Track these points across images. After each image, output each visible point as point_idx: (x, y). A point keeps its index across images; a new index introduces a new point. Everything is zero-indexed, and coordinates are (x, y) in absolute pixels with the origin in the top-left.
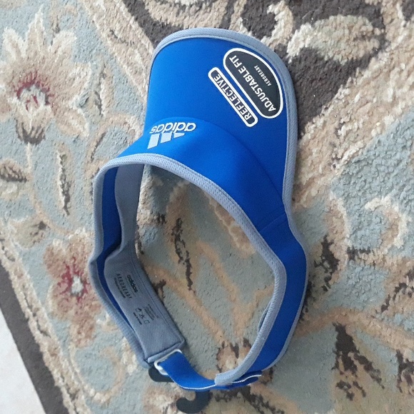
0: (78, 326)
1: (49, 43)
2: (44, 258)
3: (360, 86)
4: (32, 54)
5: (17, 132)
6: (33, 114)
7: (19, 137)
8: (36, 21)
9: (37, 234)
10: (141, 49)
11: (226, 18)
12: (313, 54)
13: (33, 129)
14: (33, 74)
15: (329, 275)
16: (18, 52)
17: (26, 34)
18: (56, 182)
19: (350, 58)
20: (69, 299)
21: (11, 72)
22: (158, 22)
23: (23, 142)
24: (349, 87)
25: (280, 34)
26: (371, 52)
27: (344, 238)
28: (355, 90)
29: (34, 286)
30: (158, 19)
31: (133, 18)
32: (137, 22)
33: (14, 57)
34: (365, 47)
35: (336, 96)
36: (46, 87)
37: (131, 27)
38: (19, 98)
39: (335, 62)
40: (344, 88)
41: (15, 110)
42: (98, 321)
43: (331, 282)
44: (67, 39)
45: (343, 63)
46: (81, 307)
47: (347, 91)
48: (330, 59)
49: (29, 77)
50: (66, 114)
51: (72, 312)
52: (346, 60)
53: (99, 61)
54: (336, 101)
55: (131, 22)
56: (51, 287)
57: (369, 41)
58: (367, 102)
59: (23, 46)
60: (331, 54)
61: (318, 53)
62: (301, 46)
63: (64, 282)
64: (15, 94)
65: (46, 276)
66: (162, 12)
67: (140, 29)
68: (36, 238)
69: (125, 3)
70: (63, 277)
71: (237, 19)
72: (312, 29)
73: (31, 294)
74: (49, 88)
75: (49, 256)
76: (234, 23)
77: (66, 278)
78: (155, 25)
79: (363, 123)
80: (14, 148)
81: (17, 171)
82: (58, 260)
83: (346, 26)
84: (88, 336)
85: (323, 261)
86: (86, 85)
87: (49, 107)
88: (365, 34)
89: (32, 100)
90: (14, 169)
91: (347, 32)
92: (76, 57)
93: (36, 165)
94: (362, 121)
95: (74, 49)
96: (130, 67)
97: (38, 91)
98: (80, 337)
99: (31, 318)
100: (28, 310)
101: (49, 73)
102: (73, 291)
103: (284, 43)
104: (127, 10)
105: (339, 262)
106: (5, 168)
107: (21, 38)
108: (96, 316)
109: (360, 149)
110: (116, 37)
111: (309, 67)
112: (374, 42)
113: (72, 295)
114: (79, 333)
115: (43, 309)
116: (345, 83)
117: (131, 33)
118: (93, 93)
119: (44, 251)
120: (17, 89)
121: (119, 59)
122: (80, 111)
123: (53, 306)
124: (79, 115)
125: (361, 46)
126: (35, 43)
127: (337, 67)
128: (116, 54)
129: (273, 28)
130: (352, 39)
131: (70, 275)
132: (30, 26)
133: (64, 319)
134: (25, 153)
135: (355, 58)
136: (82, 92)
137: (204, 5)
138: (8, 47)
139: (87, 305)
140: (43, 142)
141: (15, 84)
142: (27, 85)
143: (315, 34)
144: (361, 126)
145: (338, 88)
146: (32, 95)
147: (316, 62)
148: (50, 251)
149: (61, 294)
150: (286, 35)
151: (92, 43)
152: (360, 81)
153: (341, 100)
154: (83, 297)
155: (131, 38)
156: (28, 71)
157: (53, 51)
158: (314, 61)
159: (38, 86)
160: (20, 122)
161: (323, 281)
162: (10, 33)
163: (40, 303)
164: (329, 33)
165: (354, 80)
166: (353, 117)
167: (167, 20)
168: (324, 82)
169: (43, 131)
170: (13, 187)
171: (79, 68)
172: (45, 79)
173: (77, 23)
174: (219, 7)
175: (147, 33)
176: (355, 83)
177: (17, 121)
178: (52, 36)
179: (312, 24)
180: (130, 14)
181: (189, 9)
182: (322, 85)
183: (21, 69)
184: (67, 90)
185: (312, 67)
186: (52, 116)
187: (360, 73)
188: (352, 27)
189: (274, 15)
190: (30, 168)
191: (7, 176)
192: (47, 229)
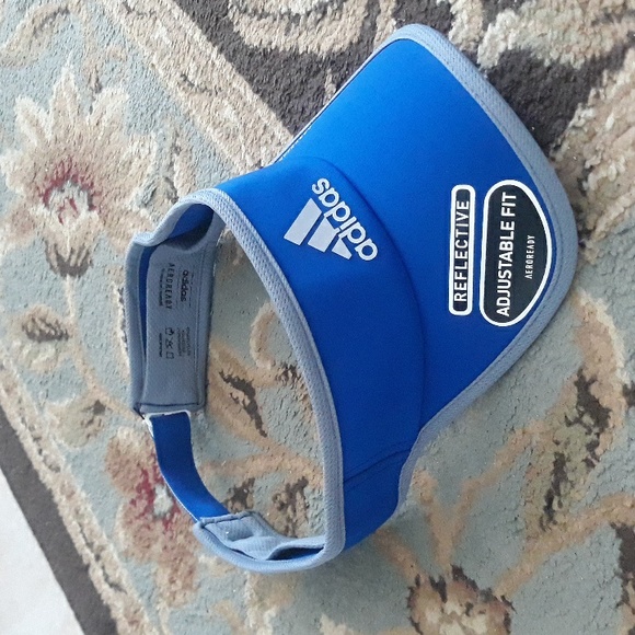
0: (169, 571)
1: (86, 110)
2: (106, 460)
3: (612, 100)
4: (62, 132)
5: (48, 260)
6: (70, 227)
7: (52, 267)
8: (63, 79)
9: (91, 422)
10: (233, 97)
11: (368, 24)
12: (524, 59)
13: (72, 251)
14: (66, 164)
15: (595, 437)
16: (41, 133)
17: (51, 101)
18: (115, 333)
19: (589, 56)
20: (152, 525)
21: (31, 166)
22: (257, 49)
23: (59, 276)
24: (593, 106)
25: (462, 35)
26: (626, 41)
27: (614, 370)
28: (604, 109)
29: (93, 510)
30: (256, 44)
31: (216, 49)
32: (223, 55)
33: (34, 141)
34: (614, 33)
35: (571, 123)
36: (88, 182)
37: (213, 64)
38: (47, 205)
39: (563, 66)
40: (584, 108)
41: (42, 225)
42: (202, 558)
43: (598, 451)
44: (114, 100)
45: (578, 66)
46: (171, 538)
47: (590, 113)
48: (554, 63)
49: (60, 169)
50: (122, 220)
51: (157, 548)
52: (582, 61)
53: (167, 128)
54: (573, 133)
55: (214, 56)
56: (120, 508)
57: (620, 21)
58: (629, 127)
59: (47, 120)
60: (554, 55)
61: (532, 55)
62: (501, 48)
63: (140, 497)
64: (41, 199)
65: (112, 492)
66: (261, 32)
67: (229, 65)
68: (90, 429)
69: (201, 28)
70: (139, 489)
71: (387, 22)
72: (517, 18)
73: (89, 523)
74: (92, 184)
75: (113, 457)
76: (383, 30)
77: (143, 491)
78: (251, 55)
79: (626, 164)
80: (46, 287)
81: (53, 323)
82: (128, 461)
83: (575, 3)
84: (186, 586)
85: (582, 415)
86: (150, 170)
87: (95, 213)
88: (610, 10)
89: (68, 206)
90: (48, 320)
91: (578, 12)
92: (130, 126)
93: (81, 310)
94: (623, 160)
95: (127, 114)
96: (218, 130)
97: (76, 190)
98: (173, 588)
99: (93, 562)
100: (87, 551)
101: (89, 158)
102: (157, 511)
103: (471, 50)
104: (205, 37)
105: (611, 414)
106: (33, 320)
107: (42, 110)
108: (197, 551)
109: (625, 208)
110: (192, 85)
111: (519, 83)
112: (628, 23)
113: (155, 518)
114: (172, 581)
115: (111, 547)
116: (585, 100)
117: (215, 74)
118: (163, 180)
119: (103, 448)
120: (43, 190)
121: (198, 119)
122: (144, 212)
123: (127, 539)
124: (143, 220)
125: (607, 32)
126: (64, 114)
127: (567, 74)
128: (194, 112)
129: (450, 27)
130: (589, 23)
131: (149, 485)
132: (55, 87)
133: (145, 560)
134: (63, 292)
135: (597, 55)
136: (145, 182)
137: (329, 9)
138: (24, 127)
139: (181, 532)
140: (89, 271)
141: (39, 184)
142: (58, 183)
143: (523, 25)
144: (622, 169)
145: (573, 110)
146: (67, 198)
147: (529, 73)
148: (115, 449)
149: (137, 518)
150: (473, 35)
151: (155, 100)
152: (612, 92)
153: (581, 128)
154: (174, 521)
155: (215, 82)
156: (57, 161)
157: (94, 123)
158: (526, 70)
159: (75, 183)
160: (51, 243)
161: (584, 449)
162: (24, 103)
163: (104, 537)
164: (548, 20)
165: (601, 91)
166: (605, 156)
167: (270, 43)
168: (547, 103)
169: (88, 253)
170: (49, 349)
171: (136, 144)
172: (84, 168)
173: (128, 71)
174: (355, 7)
175: (239, 70)
176: (603, 97)
177: (47, 243)
178: (90, 98)
179: (517, 10)
180: (210, 44)
181: (306, 20)
182: (546, 108)
183: (47, 159)
184: (121, 182)
185: (525, 81)
186: (101, 226)
187: (610, 78)
188: (587, 2)
189: (449, 6)
190: (72, 315)
191: (37, 332)
192: (107, 412)
